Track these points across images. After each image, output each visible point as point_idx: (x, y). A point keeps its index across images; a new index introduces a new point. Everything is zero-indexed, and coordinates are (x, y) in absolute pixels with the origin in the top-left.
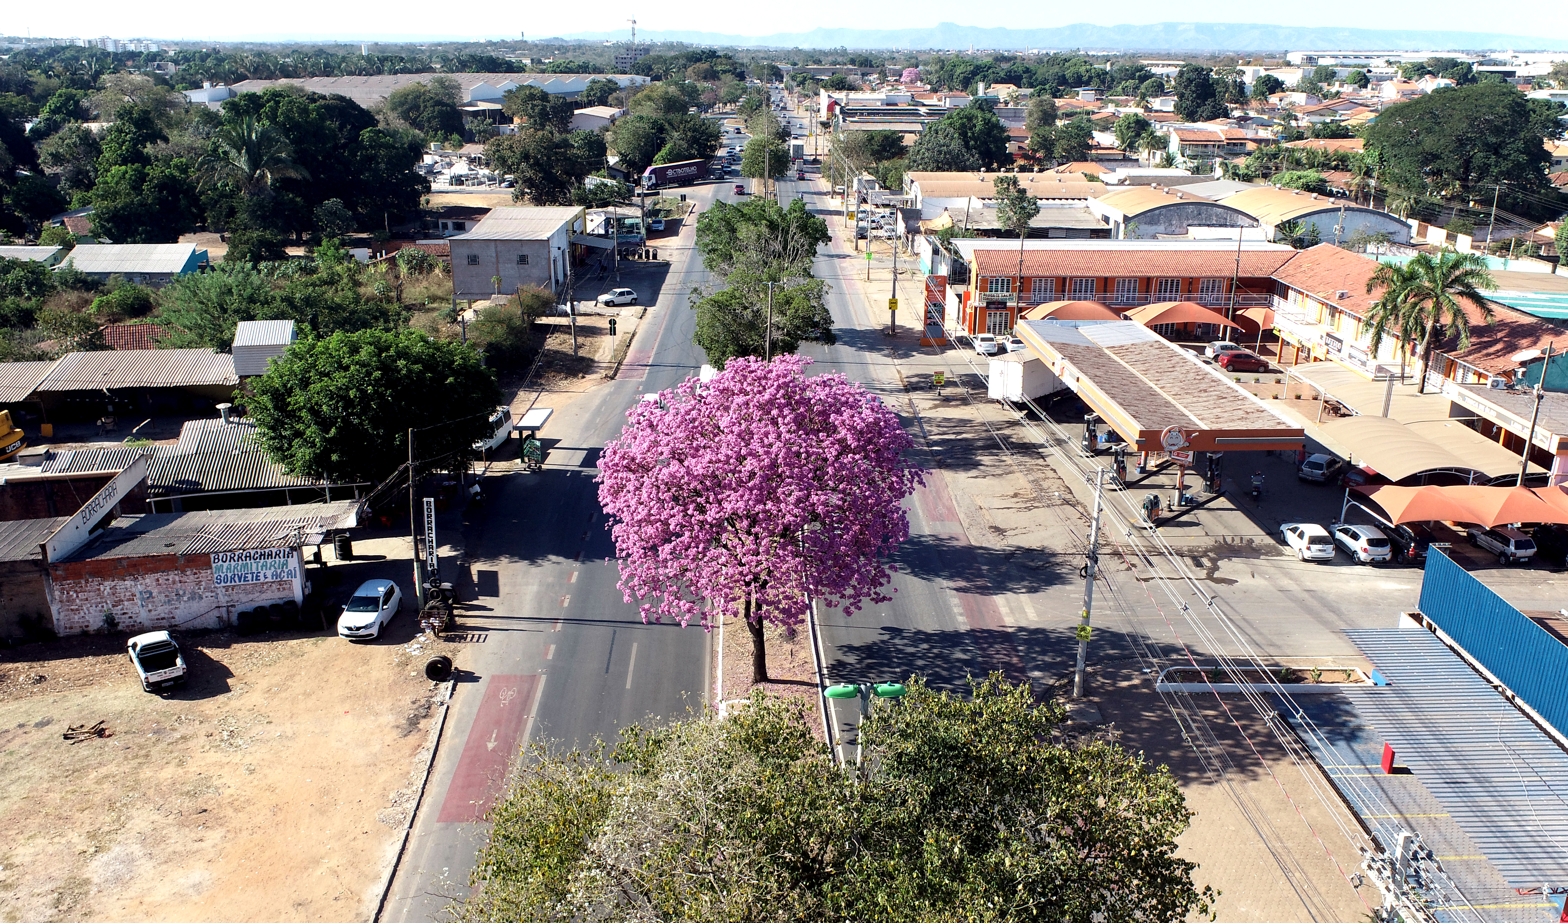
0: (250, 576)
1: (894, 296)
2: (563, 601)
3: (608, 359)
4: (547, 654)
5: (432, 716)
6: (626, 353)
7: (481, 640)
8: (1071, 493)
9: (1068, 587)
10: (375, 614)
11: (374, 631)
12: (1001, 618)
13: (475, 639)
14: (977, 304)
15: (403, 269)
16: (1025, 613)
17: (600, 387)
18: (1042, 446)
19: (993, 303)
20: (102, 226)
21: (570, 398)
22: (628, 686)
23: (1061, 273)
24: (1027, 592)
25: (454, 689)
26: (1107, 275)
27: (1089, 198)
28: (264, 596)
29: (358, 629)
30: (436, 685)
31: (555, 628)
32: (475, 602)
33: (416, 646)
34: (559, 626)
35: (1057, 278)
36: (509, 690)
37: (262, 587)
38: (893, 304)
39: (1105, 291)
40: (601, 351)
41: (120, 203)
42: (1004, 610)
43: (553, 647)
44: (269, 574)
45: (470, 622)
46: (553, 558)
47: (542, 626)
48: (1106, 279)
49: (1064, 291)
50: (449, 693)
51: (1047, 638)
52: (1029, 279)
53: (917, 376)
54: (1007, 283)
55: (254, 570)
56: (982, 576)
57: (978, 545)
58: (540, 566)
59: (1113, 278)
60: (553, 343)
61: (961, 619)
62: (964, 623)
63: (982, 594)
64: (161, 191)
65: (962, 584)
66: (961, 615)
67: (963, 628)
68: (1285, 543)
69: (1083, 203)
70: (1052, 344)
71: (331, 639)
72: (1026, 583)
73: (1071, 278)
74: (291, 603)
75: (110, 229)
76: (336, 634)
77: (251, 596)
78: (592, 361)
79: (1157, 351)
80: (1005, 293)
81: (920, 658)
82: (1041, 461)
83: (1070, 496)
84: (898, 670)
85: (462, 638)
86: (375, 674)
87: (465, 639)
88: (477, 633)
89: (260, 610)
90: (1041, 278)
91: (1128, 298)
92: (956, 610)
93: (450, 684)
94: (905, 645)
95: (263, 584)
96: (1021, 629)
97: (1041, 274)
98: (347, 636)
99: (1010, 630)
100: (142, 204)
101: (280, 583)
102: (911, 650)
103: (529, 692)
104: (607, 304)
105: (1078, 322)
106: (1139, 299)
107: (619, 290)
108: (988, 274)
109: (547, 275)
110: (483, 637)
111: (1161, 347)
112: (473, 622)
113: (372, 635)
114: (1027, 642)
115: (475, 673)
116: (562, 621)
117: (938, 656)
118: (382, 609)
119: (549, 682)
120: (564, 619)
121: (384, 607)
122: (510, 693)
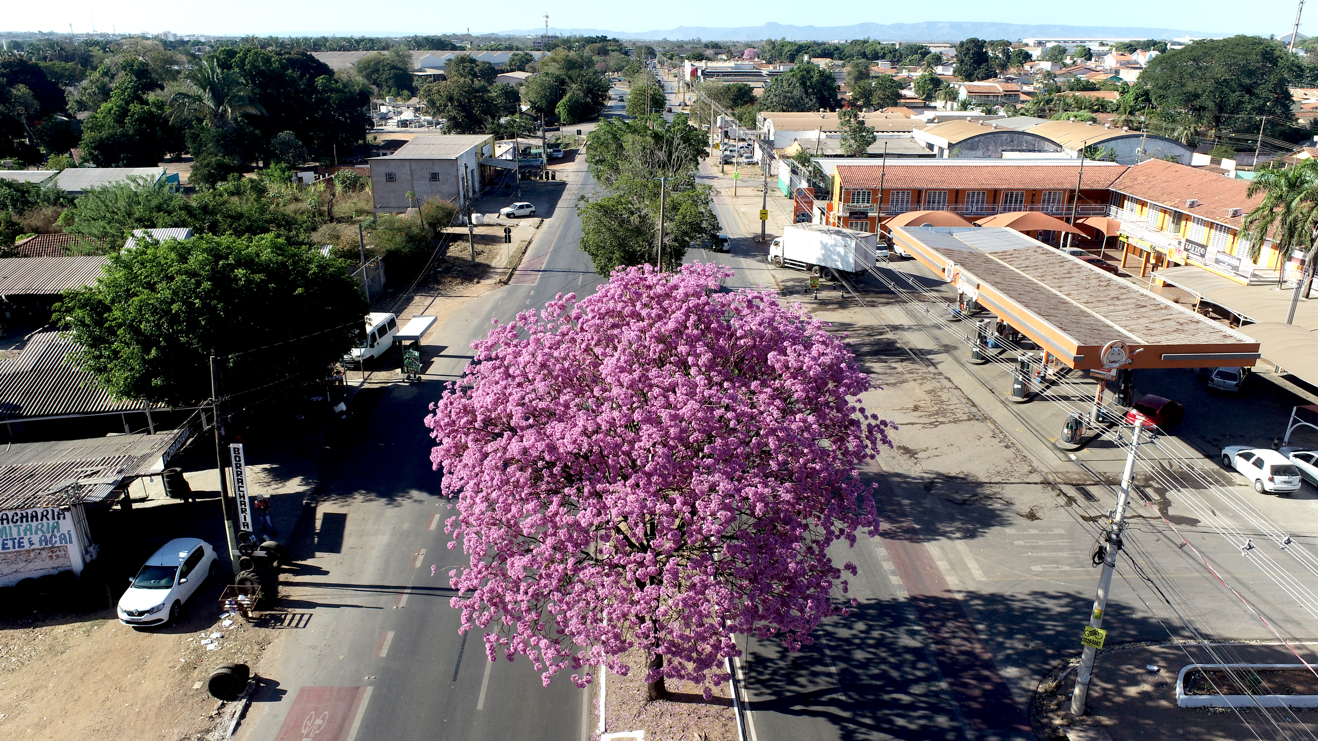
0: (10, 543)
1: (764, 208)
2: (415, 559)
3: (504, 265)
4: (380, 648)
6: (521, 259)
7: (303, 622)
8: (974, 405)
9: (1008, 530)
10: (167, 591)
11: (164, 615)
12: (941, 579)
13: (294, 623)
14: (841, 214)
15: (339, 188)
16: (968, 569)
17: (493, 292)
18: (930, 352)
19: (856, 213)
21: (463, 302)
22: (480, 706)
23: (918, 186)
24: (965, 537)
25: (243, 715)
26: (960, 187)
27: (914, 130)
28: (31, 566)
29: (141, 614)
30: (223, 705)
31: (398, 602)
32: (309, 562)
33: (216, 635)
34: (404, 600)
35: (914, 190)
36: (318, 716)
37: (28, 555)
38: (764, 214)
39: (956, 202)
40: (498, 257)
42: (942, 565)
43: (390, 635)
44: (36, 539)
45: (296, 594)
46: (415, 493)
47: (383, 599)
48: (957, 191)
49: (919, 202)
50: (234, 723)
51: (1010, 609)
52: (888, 190)
53: (792, 280)
54: (869, 194)
55: (15, 535)
56: (905, 515)
57: (891, 470)
58: (400, 505)
59: (964, 191)
60: (454, 250)
61: (895, 580)
62: (900, 587)
63: (912, 540)
64: (140, 125)
66: (894, 573)
67: (902, 595)
68: (1230, 468)
69: (909, 135)
70: (937, 250)
72: (958, 524)
73: (927, 190)
74: (67, 575)
76: (116, 617)
77: (14, 567)
78: (489, 266)
79: (1044, 257)
80: (866, 204)
81: (859, 647)
82: (931, 369)
83: (973, 410)
84: (833, 669)
85: (279, 620)
86: (147, 685)
87: (282, 621)
88: (299, 611)
89: (27, 582)
90: (898, 190)
91: (977, 208)
92: (888, 566)
93: (241, 705)
94: (836, 625)
95: (28, 552)
96: (972, 595)
97: (899, 186)
98: (128, 622)
99: (959, 597)
100: (124, 135)
101: (52, 549)
102: (844, 633)
103: (344, 720)
104: (509, 215)
105: (953, 229)
106: (987, 209)
107: (519, 204)
108: (851, 187)
109: (456, 190)
110: (306, 618)
111: (1046, 253)
112: (299, 593)
113: (161, 620)
114: (984, 616)
115: (278, 684)
116: (409, 591)
117: (880, 643)
118: (179, 584)
119: (374, 699)
120: (413, 588)
121: (183, 580)
122: (319, 721)
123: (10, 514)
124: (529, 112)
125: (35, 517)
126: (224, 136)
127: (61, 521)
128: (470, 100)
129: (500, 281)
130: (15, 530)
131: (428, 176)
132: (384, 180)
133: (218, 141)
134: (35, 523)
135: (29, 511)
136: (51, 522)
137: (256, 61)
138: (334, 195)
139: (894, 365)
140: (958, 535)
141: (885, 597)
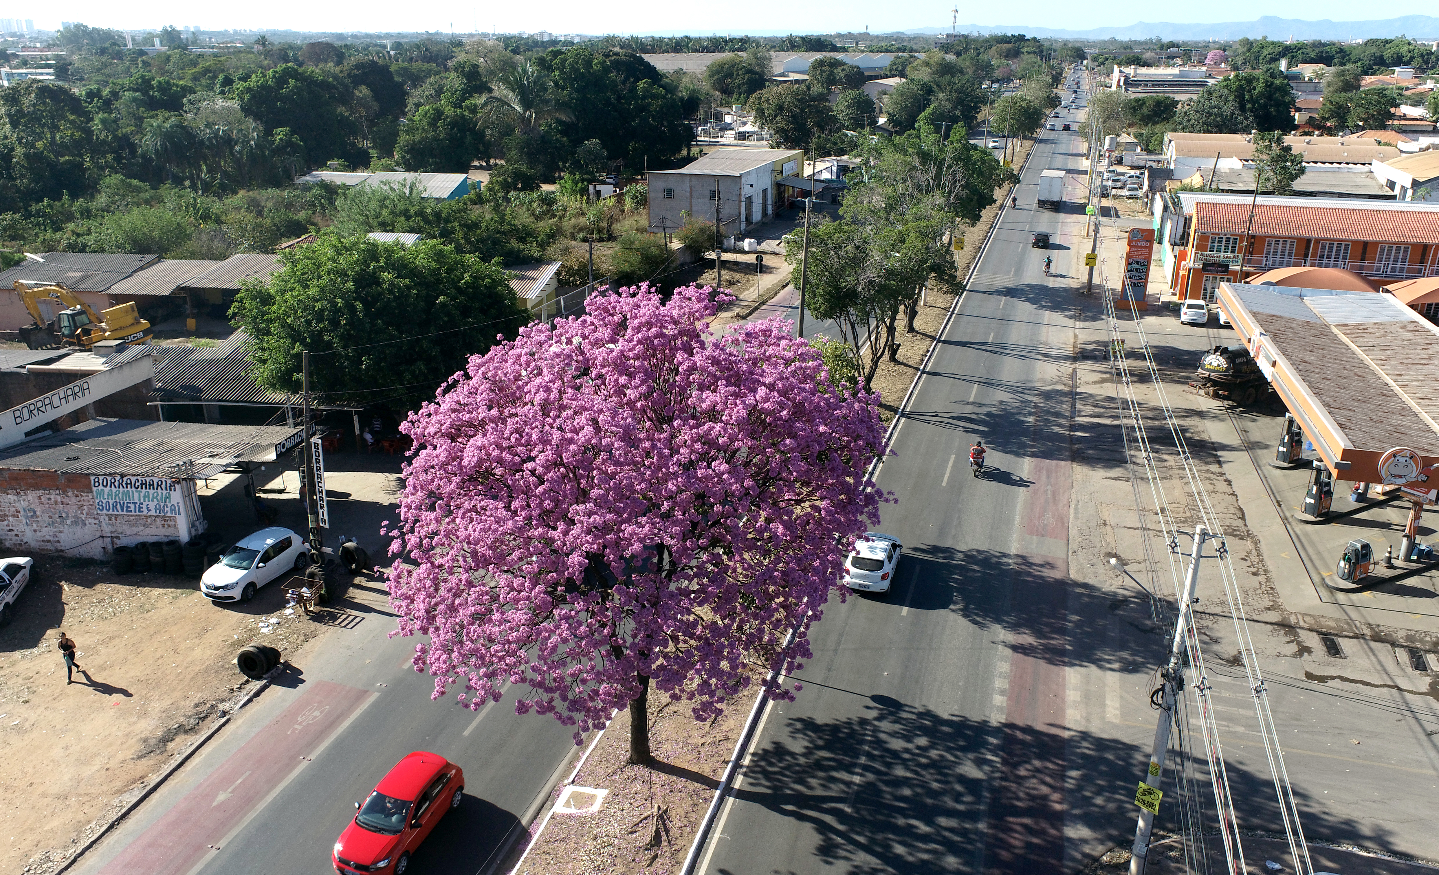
0: (132, 506)
1: (1094, 250)
3: (753, 298)
4: (406, 660)
5: (196, 733)
6: (776, 294)
7: (353, 624)
8: (1243, 518)
10: (243, 573)
11: (237, 594)
12: (1061, 711)
13: (345, 623)
14: (1191, 265)
15: (629, 203)
16: (1104, 705)
18: (1223, 447)
19: (1212, 265)
20: (403, 157)
22: (466, 733)
23: (1304, 233)
24: (1122, 670)
25: (257, 694)
26: (1367, 238)
27: (1375, 162)
28: (148, 531)
29: (217, 588)
30: (247, 682)
33: (274, 620)
35: (1300, 239)
36: (318, 708)
37: (146, 520)
38: (1091, 259)
39: (1363, 259)
40: (752, 289)
41: (417, 138)
42: (1072, 695)
44: (152, 505)
45: (362, 597)
48: (1365, 244)
49: (1306, 255)
50: (247, 698)
51: (1125, 761)
52: (1262, 238)
53: (1097, 343)
54: (1231, 242)
55: (136, 500)
56: (1062, 631)
57: (1080, 579)
59: (1375, 244)
61: (999, 700)
62: (1000, 709)
63: (1050, 662)
64: (452, 129)
65: (1027, 639)
66: (1002, 692)
67: (996, 719)
69: (1366, 168)
70: (1255, 315)
71: (186, 594)
72: (1125, 655)
73: (1318, 241)
74: (173, 543)
75: (408, 160)
76: (195, 589)
77: (135, 530)
78: (737, 298)
79: (1410, 335)
80: (1230, 255)
81: (904, 762)
82: (1214, 468)
83: (1240, 523)
84: (857, 779)
85: (333, 617)
86: (198, 652)
87: (336, 620)
88: (355, 613)
89: (143, 546)
90: (1277, 238)
91: (1393, 269)
92: (999, 683)
93: (256, 685)
94: (894, 734)
95: (146, 517)
96: (1085, 736)
97: (1277, 233)
98: (207, 595)
99: (1066, 734)
100: (435, 139)
101: (164, 518)
102: (897, 744)
103: (337, 718)
105: (1305, 291)
106: (1409, 271)
108: (1208, 230)
110: (357, 620)
111: (1418, 329)
112: (364, 597)
113: (232, 598)
114: (1088, 763)
115: (302, 673)
117: (934, 765)
118: (257, 567)
119: (375, 704)
121: (261, 565)
122: (317, 713)
123: (133, 479)
124: (886, 127)
125: (152, 485)
126: (528, 143)
127: (172, 492)
128: (802, 110)
129: (738, 315)
130: (136, 495)
131: (708, 193)
132: (661, 195)
133: (522, 148)
134: (151, 491)
135: (148, 479)
136: (164, 492)
137: (577, 63)
138: (623, 211)
139: (1165, 457)
140: (1116, 666)
141: (975, 716)
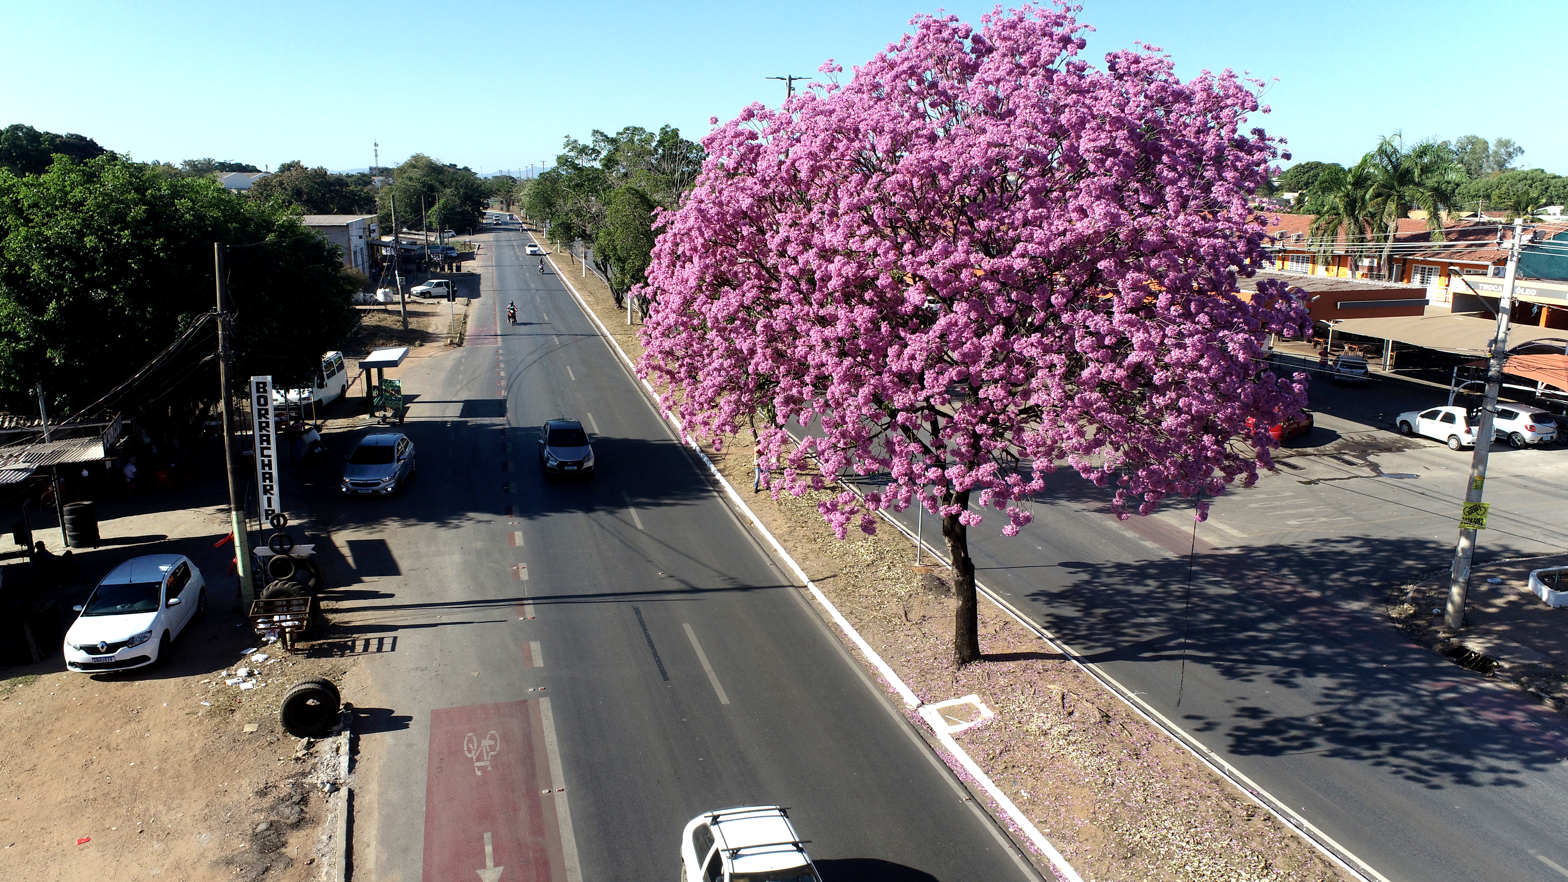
2: (516, 573)
4: (529, 658)
6: (464, 327)
7: (387, 646)
11: (150, 650)
12: (1201, 540)
13: (373, 649)
16: (1224, 531)
17: (447, 352)
22: (724, 700)
24: (1193, 507)
25: (354, 748)
30: (310, 745)
31: (522, 613)
32: (355, 587)
33: (247, 672)
34: (530, 610)
36: (481, 736)
40: (433, 326)
42: (1188, 529)
43: (535, 647)
45: (357, 619)
46: (471, 515)
47: (496, 613)
50: (344, 760)
51: (1300, 556)
58: (459, 527)
61: (1149, 544)
62: (1162, 550)
63: (1137, 514)
65: (1095, 504)
66: (1142, 539)
67: (1169, 555)
71: (47, 679)
72: (1176, 498)
76: (60, 665)
78: (427, 332)
81: (1166, 599)
84: (1156, 620)
85: (345, 649)
87: (352, 648)
88: (373, 635)
92: (1129, 534)
93: (344, 739)
94: (1123, 584)
98: (85, 667)
99: (1233, 552)
102: (1139, 590)
103: (528, 736)
107: (435, 281)
110: (388, 641)
112: (359, 618)
113: (145, 658)
114: (1279, 563)
115: (393, 712)
116: (531, 602)
117: (1188, 594)
118: (168, 606)
119: (558, 710)
120: (533, 599)
121: (172, 601)
122: (486, 743)
129: (452, 343)
141: (1153, 558)
